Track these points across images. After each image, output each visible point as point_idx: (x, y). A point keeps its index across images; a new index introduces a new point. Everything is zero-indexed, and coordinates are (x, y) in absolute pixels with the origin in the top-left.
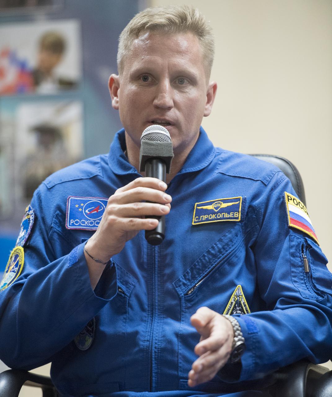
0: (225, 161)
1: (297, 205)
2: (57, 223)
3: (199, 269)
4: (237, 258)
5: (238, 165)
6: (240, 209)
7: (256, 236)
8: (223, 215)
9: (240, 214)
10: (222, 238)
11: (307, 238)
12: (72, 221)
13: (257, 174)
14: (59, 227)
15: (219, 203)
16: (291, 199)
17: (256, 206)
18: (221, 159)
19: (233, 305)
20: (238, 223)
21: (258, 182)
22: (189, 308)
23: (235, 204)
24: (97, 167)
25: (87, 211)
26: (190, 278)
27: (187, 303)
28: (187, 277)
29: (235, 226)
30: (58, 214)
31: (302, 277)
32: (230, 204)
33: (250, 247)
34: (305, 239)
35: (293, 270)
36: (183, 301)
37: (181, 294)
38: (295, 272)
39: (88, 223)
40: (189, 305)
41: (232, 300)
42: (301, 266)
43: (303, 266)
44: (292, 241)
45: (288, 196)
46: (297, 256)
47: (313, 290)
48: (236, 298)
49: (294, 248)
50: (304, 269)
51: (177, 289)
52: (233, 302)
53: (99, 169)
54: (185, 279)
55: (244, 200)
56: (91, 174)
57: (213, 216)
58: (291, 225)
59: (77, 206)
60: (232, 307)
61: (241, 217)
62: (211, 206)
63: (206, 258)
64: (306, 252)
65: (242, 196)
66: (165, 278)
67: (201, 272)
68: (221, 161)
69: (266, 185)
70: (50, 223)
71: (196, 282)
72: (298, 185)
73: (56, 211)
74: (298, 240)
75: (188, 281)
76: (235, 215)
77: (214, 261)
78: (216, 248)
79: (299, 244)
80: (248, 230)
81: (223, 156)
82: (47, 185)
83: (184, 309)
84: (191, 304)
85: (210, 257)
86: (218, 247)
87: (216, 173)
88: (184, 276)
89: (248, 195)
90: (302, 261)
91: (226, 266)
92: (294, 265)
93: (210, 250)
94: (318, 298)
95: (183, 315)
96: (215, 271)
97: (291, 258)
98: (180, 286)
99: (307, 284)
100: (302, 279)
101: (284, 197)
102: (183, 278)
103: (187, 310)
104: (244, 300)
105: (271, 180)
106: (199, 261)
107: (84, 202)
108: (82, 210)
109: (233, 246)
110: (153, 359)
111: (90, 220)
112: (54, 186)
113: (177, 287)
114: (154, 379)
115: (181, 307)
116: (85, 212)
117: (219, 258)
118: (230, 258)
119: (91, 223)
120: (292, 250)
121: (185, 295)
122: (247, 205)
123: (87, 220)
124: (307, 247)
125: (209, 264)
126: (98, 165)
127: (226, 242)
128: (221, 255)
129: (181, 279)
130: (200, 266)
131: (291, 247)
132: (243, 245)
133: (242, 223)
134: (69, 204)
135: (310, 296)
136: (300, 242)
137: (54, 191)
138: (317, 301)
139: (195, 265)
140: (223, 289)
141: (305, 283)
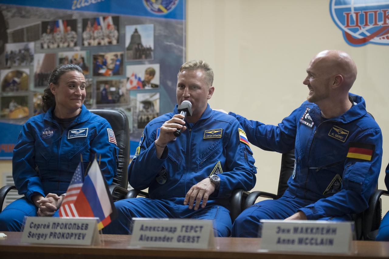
0: (217, 114)
1: (243, 133)
2: (152, 138)
3: (205, 155)
4: (219, 151)
5: (221, 116)
6: (221, 133)
8: (215, 135)
10: (214, 144)
11: (246, 146)
13: (228, 120)
15: (214, 131)
16: (241, 131)
17: (227, 133)
18: (215, 114)
19: (216, 168)
21: (228, 123)
23: (220, 131)
28: (201, 157)
29: (219, 139)
32: (218, 131)
33: (225, 148)
35: (241, 157)
36: (198, 166)
37: (198, 163)
38: (242, 159)
40: (201, 168)
41: (216, 166)
44: (241, 147)
46: (243, 152)
47: (248, 165)
48: (218, 166)
49: (242, 149)
50: (245, 157)
51: (196, 161)
57: (211, 136)
58: (241, 141)
61: (222, 136)
62: (211, 132)
63: (208, 151)
64: (246, 151)
65: (222, 129)
66: (192, 157)
69: (231, 124)
70: (149, 138)
71: (204, 159)
73: (152, 134)
74: (244, 146)
75: (200, 159)
76: (219, 135)
78: (212, 147)
80: (224, 141)
81: (216, 112)
82: (150, 124)
85: (210, 150)
87: (213, 119)
88: (199, 157)
89: (225, 128)
90: (244, 154)
91: (215, 154)
93: (210, 148)
96: (211, 156)
97: (241, 153)
98: (198, 160)
100: (244, 161)
101: (238, 130)
104: (220, 167)
105: (233, 122)
109: (218, 147)
112: (153, 124)
115: (197, 168)
117: (213, 151)
118: (217, 151)
120: (241, 150)
122: (224, 132)
124: (246, 149)
125: (209, 153)
127: (216, 145)
131: (241, 149)
132: (222, 147)
133: (222, 139)
134: (158, 131)
135: (248, 168)
137: (152, 126)
138: (250, 170)
139: (204, 153)
140: (213, 162)
141: (245, 163)
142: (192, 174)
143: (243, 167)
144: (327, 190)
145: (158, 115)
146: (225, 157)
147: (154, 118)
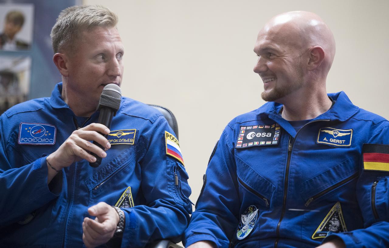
0: (128, 105)
1: (172, 140)
2: (12, 140)
3: (104, 173)
4: (129, 169)
5: (135, 109)
6: (134, 137)
7: (143, 156)
8: (123, 140)
9: (134, 140)
10: (121, 155)
11: (177, 162)
12: (23, 139)
13: (147, 116)
14: (13, 143)
15: (121, 132)
16: (169, 136)
17: (145, 137)
18: (125, 104)
19: (123, 199)
20: (132, 146)
21: (147, 120)
22: (94, 198)
23: (131, 134)
24: (41, 104)
25: (33, 132)
26: (97, 179)
27: (93, 195)
28: (96, 178)
29: (130, 147)
30: (13, 134)
31: (174, 188)
32: (128, 133)
33: (139, 162)
34: (176, 163)
35: (169, 183)
36: (91, 193)
37: (90, 189)
38: (170, 185)
39: (33, 140)
40: (95, 196)
41: (123, 196)
42: (173, 181)
43: (174, 181)
44: (168, 164)
45: (167, 134)
46: (171, 174)
47: (181, 197)
48: (126, 195)
49: (169, 169)
50: (175, 183)
51: (87, 185)
52: (124, 197)
53: (43, 105)
54: (94, 179)
55: (138, 132)
56: (37, 108)
57: (116, 141)
58: (168, 153)
59: (26, 129)
60: (123, 200)
61: (134, 142)
62: (116, 134)
63: (109, 167)
64: (177, 171)
65: (136, 129)
66: (81, 178)
67: (105, 176)
68: (125, 106)
69: (152, 123)
70: (7, 140)
71: (101, 182)
72: (174, 127)
73: (12, 132)
75: (95, 181)
76: (131, 140)
77: (114, 169)
78: (116, 161)
79: (172, 166)
80: (139, 151)
81: (127, 102)
82: (7, 115)
83: (91, 199)
84: (96, 196)
85: (112, 166)
86: (118, 160)
87: (120, 113)
88: (94, 177)
89: (141, 128)
90: (174, 177)
91: (122, 173)
92: (169, 180)
93: (112, 162)
94: (184, 204)
95: (90, 202)
96: (114, 176)
97: (168, 175)
98: (90, 183)
99: (177, 193)
100: (174, 190)
101: (164, 135)
102: (93, 178)
103: (93, 200)
104: (131, 197)
105: (156, 120)
106: (104, 168)
107: (31, 126)
108: (30, 132)
109: (127, 160)
110: (66, 230)
111: (35, 138)
112: (12, 116)
113: (88, 184)
114: (65, 243)
115: (89, 198)
116: (32, 133)
117: (117, 168)
118: (125, 168)
119: (36, 140)
120: (168, 170)
121: (92, 189)
122: (139, 135)
123: (33, 138)
124: (177, 168)
125: (110, 171)
126: (42, 103)
127: (123, 158)
128: (119, 166)
129: (91, 179)
130: (104, 171)
131: (168, 168)
132: (134, 161)
133: (135, 146)
134: (21, 128)
135: (180, 202)
136: (173, 165)
137: (12, 119)
138: (184, 206)
139: (101, 171)
140: (119, 188)
141: (176, 192)
142: (79, 208)
143: (172, 200)
144: (319, 230)
145: (26, 98)
146: (139, 179)
147: (18, 102)
